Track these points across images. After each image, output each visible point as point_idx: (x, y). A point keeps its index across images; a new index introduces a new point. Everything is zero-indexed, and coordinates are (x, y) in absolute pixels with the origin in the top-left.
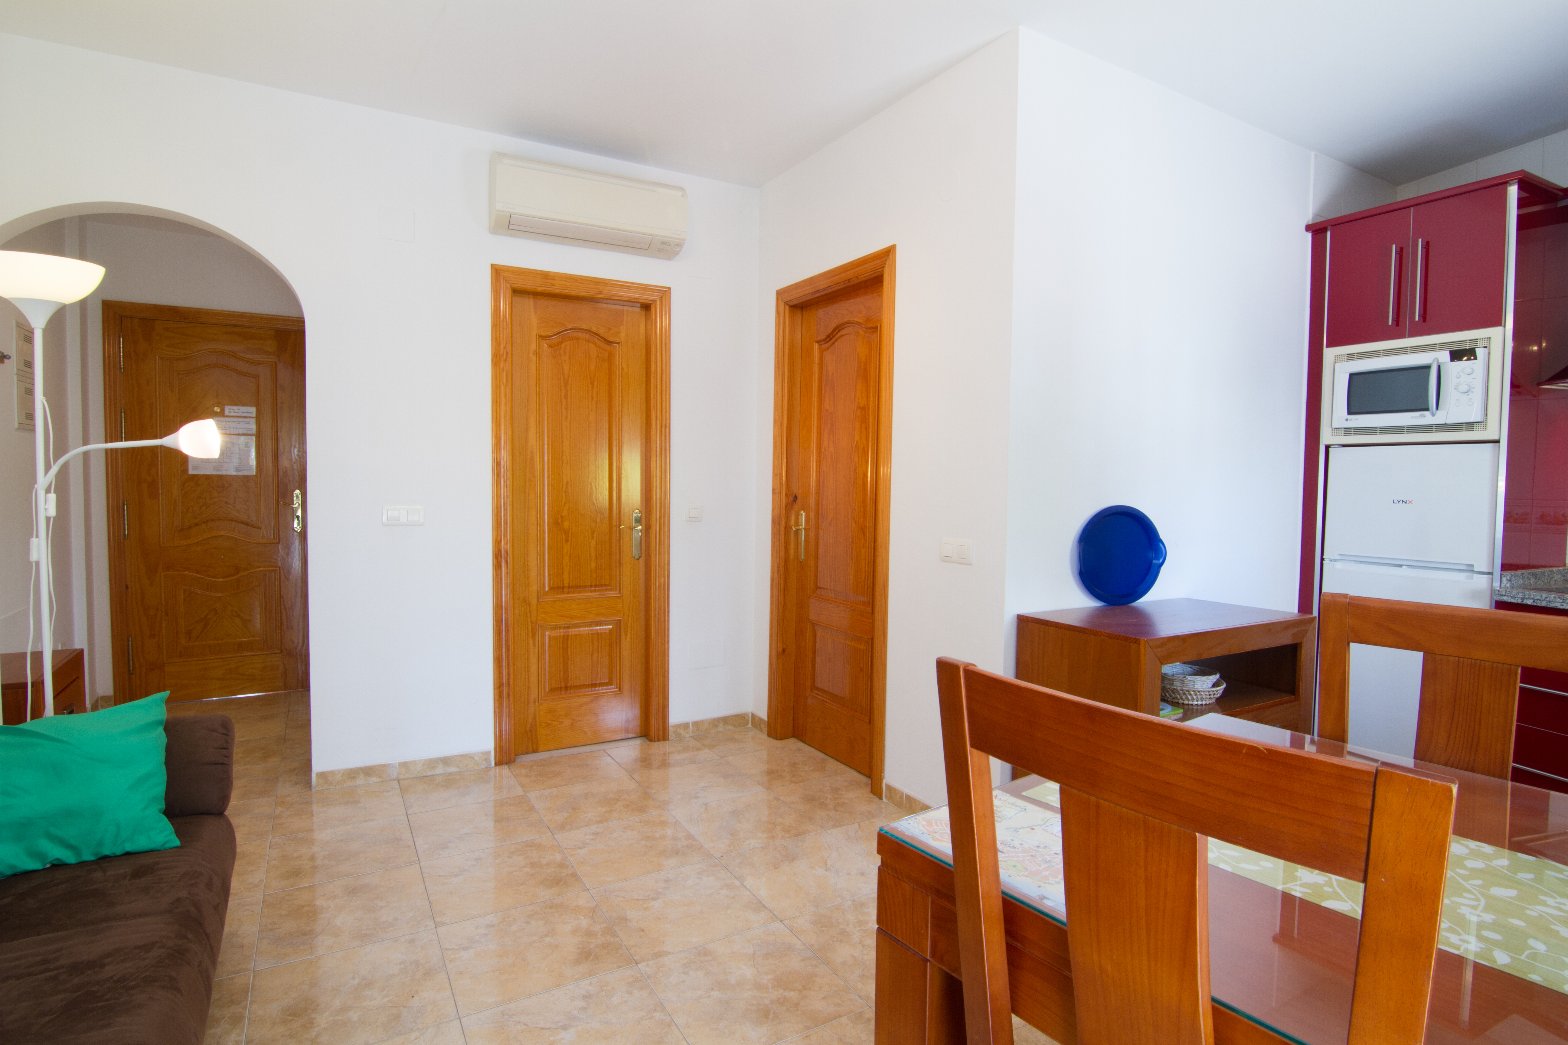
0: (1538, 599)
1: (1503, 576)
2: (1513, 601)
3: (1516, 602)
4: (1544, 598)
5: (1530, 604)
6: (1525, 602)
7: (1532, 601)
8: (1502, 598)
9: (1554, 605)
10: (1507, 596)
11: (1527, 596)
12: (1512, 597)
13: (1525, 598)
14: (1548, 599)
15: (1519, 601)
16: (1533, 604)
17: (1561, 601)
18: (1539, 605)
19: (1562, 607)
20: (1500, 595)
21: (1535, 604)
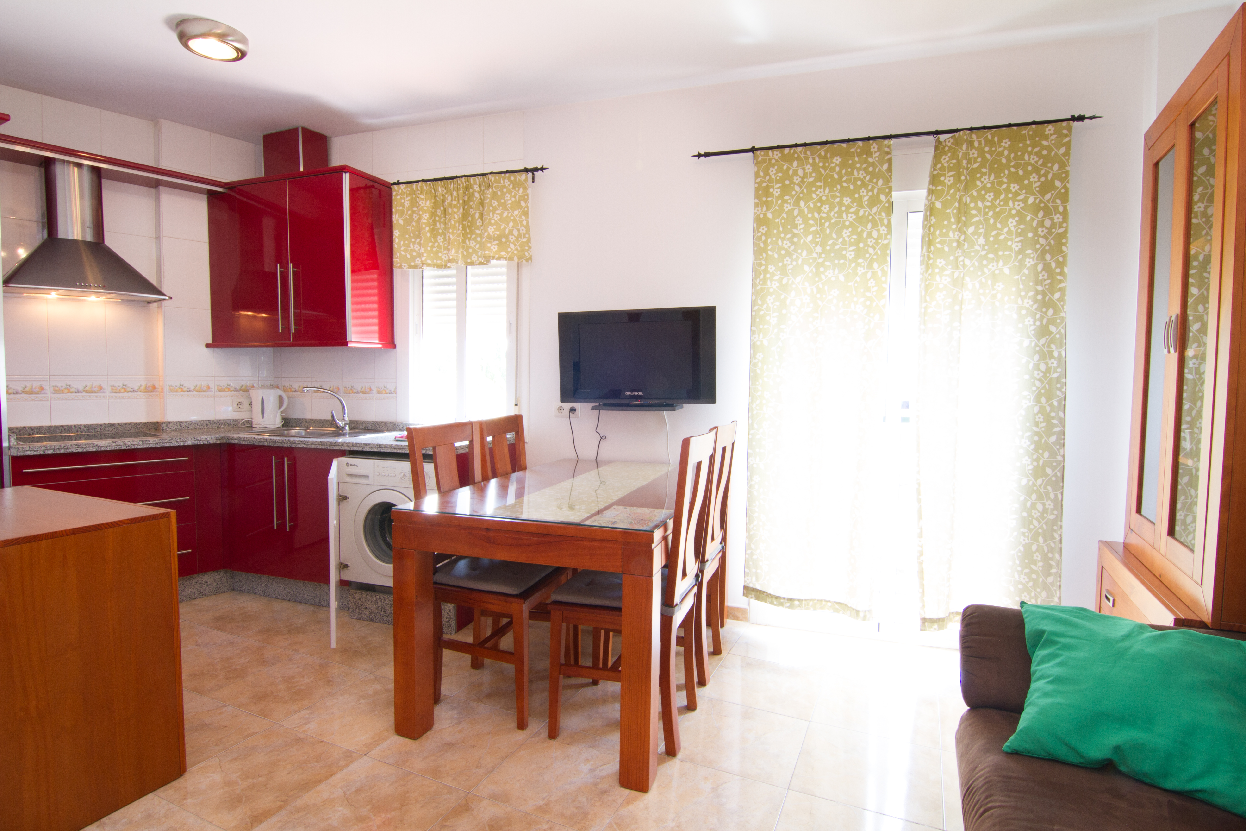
0: (59, 449)
1: (11, 437)
2: (35, 453)
3: (38, 454)
4: (62, 447)
5: (51, 453)
6: (46, 452)
7: (52, 451)
8: (26, 453)
9: (70, 451)
10: (30, 451)
11: (49, 448)
12: (35, 451)
13: (47, 449)
14: (66, 447)
15: (42, 453)
16: (53, 453)
17: (77, 447)
18: (58, 453)
19: (77, 451)
20: (25, 451)
21: (55, 453)
